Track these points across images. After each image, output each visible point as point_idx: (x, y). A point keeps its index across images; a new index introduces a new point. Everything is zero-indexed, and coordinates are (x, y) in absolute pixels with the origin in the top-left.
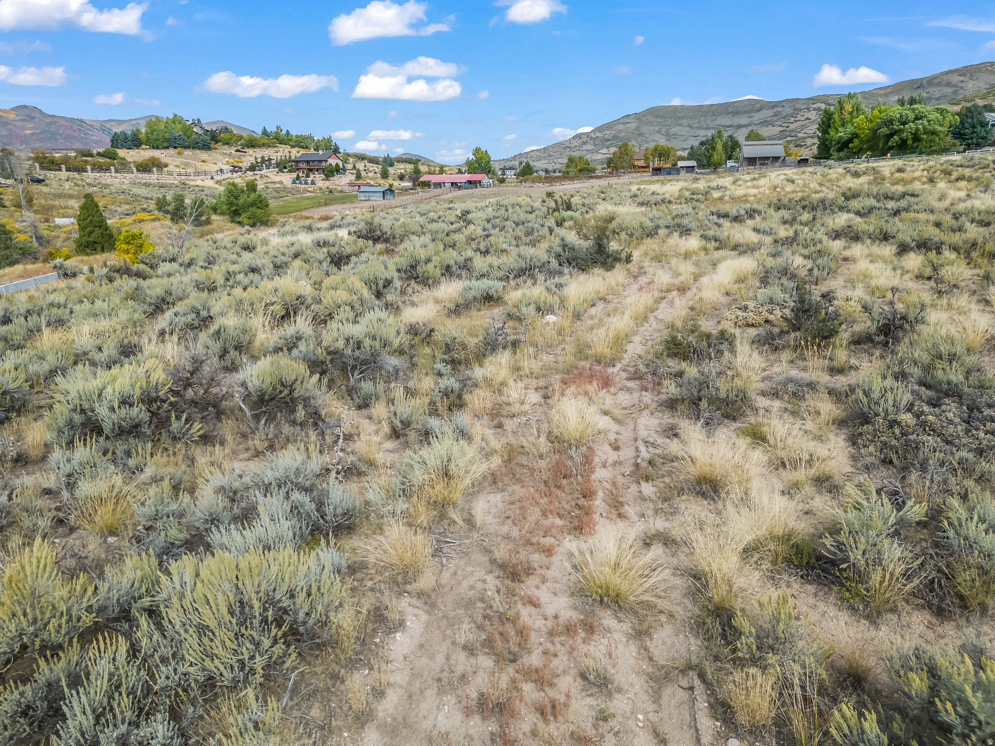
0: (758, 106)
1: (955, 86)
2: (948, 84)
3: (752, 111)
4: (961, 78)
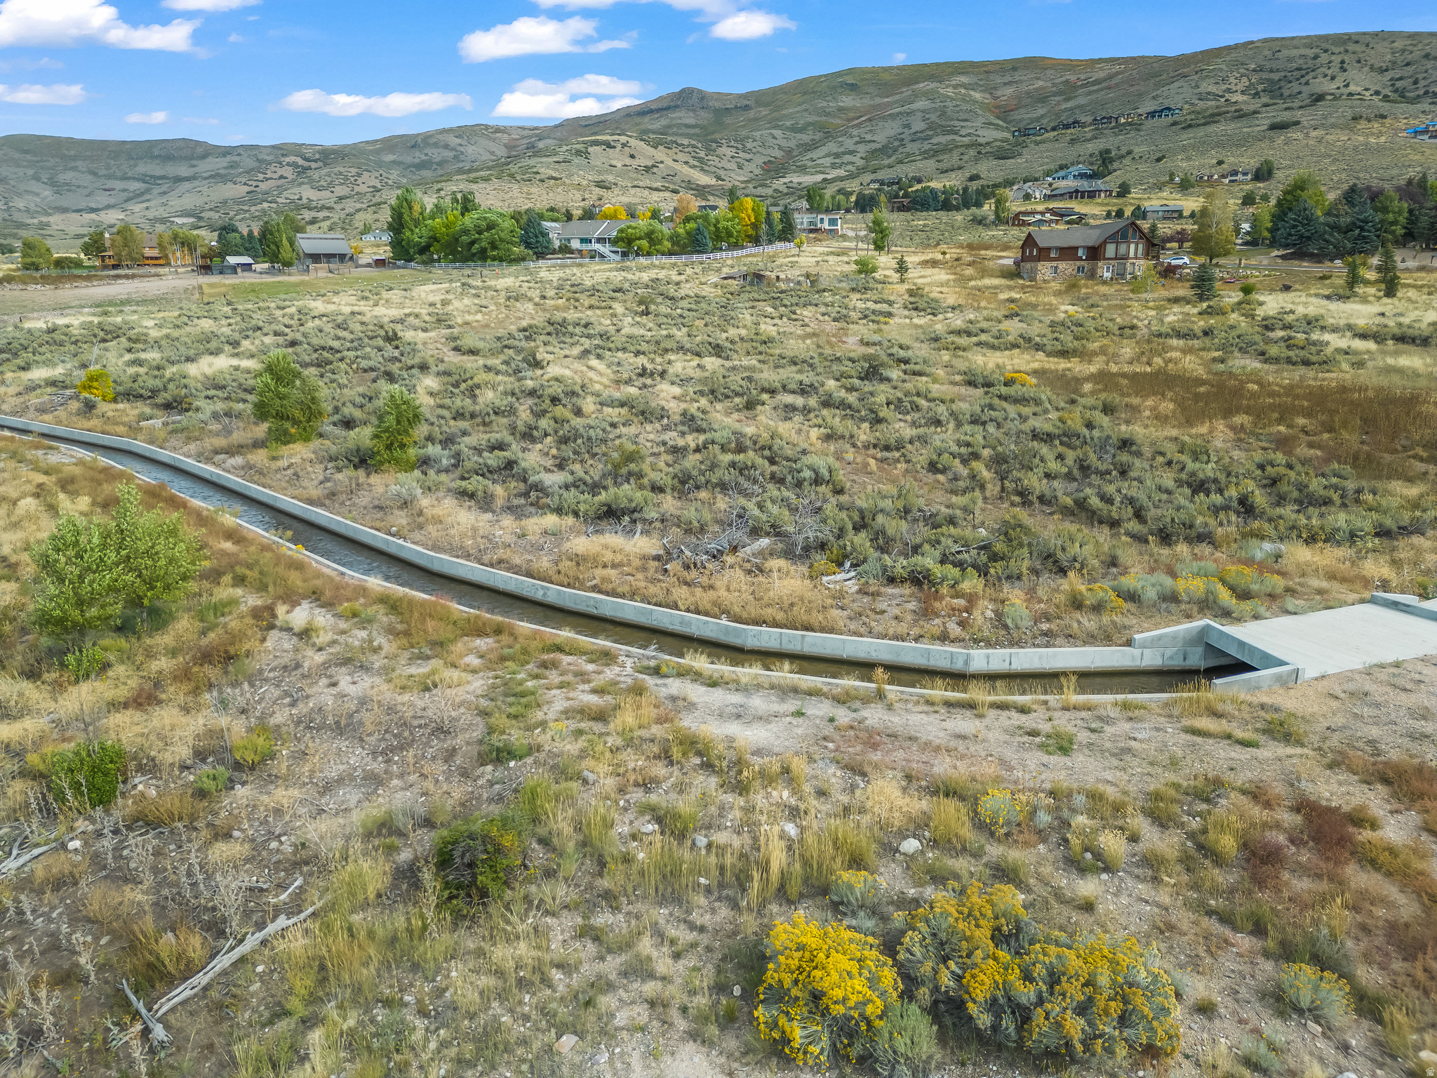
0: (199, 150)
1: (453, 149)
2: (446, 147)
3: (192, 158)
4: (458, 141)
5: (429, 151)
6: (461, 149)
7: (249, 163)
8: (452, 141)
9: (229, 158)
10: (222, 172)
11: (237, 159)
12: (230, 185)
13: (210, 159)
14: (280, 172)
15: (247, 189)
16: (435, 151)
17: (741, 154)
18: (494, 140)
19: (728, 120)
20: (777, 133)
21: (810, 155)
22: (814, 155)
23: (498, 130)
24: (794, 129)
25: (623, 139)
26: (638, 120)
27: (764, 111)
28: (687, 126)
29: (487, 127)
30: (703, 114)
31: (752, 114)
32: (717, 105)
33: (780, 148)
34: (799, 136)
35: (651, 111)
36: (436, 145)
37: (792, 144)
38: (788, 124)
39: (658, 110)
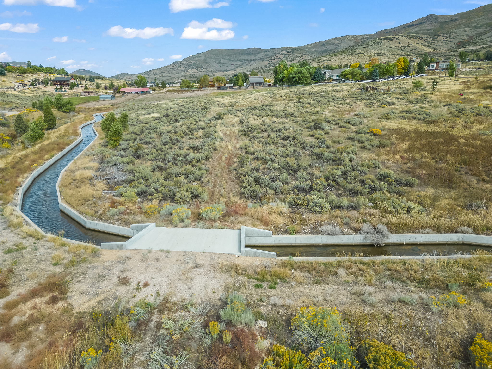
0: (258, 51)
1: (336, 45)
2: (334, 44)
3: (256, 54)
4: (338, 42)
5: (327, 46)
6: (339, 45)
7: (271, 54)
8: (336, 42)
9: (266, 53)
10: (263, 57)
11: (268, 53)
12: (264, 61)
13: (261, 54)
14: (279, 56)
15: (269, 62)
16: (329, 46)
17: (448, 39)
18: (351, 41)
19: (446, 26)
20: (467, 29)
21: (481, 37)
22: (483, 37)
23: (353, 37)
24: (476, 27)
25: (397, 37)
26: (407, 29)
27: (464, 21)
28: (428, 30)
29: (349, 36)
30: (436, 24)
31: (457, 23)
32: (442, 20)
33: (467, 35)
34: (478, 30)
35: (413, 25)
36: (330, 44)
37: (474, 33)
38: (474, 25)
39: (416, 25)
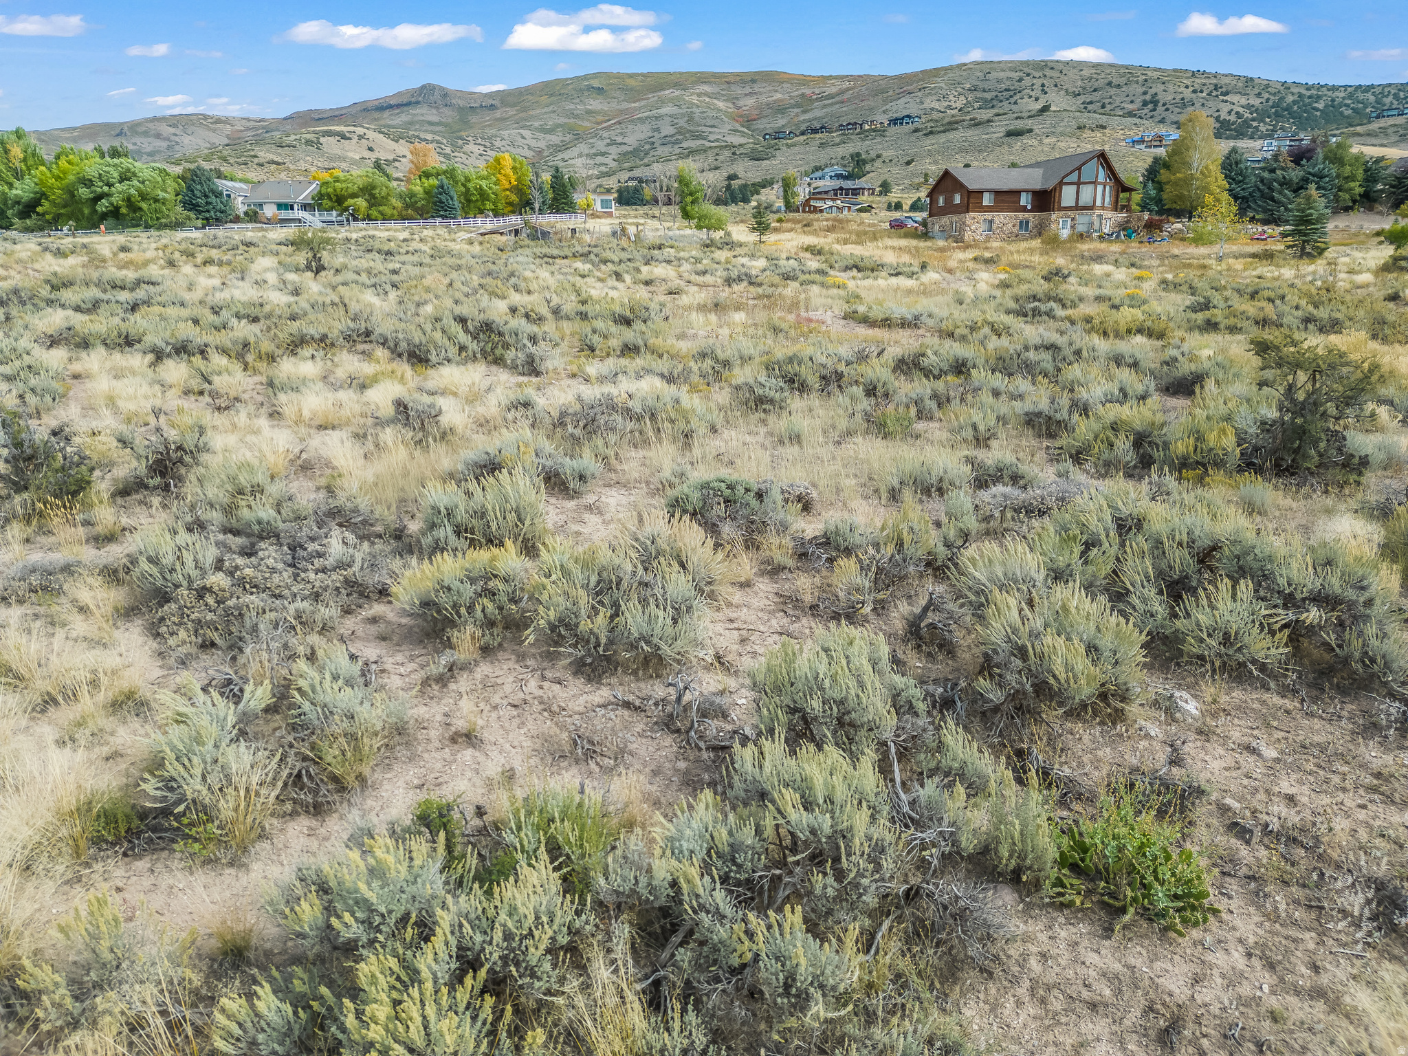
1: (168, 139)
2: (158, 136)
4: (172, 130)
5: (137, 140)
6: (177, 139)
8: (166, 130)
16: (144, 140)
18: (214, 131)
19: (474, 119)
20: (526, 133)
21: (561, 156)
22: (566, 155)
23: (218, 121)
24: (544, 130)
25: (360, 131)
26: (376, 115)
27: (511, 112)
28: (430, 123)
29: (205, 117)
30: (447, 111)
31: (498, 114)
32: (461, 103)
33: (530, 148)
34: (548, 137)
35: (390, 107)
37: (542, 144)
38: (537, 124)
39: (398, 106)
